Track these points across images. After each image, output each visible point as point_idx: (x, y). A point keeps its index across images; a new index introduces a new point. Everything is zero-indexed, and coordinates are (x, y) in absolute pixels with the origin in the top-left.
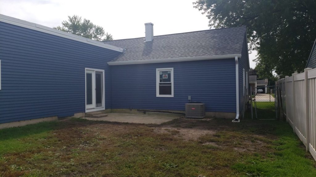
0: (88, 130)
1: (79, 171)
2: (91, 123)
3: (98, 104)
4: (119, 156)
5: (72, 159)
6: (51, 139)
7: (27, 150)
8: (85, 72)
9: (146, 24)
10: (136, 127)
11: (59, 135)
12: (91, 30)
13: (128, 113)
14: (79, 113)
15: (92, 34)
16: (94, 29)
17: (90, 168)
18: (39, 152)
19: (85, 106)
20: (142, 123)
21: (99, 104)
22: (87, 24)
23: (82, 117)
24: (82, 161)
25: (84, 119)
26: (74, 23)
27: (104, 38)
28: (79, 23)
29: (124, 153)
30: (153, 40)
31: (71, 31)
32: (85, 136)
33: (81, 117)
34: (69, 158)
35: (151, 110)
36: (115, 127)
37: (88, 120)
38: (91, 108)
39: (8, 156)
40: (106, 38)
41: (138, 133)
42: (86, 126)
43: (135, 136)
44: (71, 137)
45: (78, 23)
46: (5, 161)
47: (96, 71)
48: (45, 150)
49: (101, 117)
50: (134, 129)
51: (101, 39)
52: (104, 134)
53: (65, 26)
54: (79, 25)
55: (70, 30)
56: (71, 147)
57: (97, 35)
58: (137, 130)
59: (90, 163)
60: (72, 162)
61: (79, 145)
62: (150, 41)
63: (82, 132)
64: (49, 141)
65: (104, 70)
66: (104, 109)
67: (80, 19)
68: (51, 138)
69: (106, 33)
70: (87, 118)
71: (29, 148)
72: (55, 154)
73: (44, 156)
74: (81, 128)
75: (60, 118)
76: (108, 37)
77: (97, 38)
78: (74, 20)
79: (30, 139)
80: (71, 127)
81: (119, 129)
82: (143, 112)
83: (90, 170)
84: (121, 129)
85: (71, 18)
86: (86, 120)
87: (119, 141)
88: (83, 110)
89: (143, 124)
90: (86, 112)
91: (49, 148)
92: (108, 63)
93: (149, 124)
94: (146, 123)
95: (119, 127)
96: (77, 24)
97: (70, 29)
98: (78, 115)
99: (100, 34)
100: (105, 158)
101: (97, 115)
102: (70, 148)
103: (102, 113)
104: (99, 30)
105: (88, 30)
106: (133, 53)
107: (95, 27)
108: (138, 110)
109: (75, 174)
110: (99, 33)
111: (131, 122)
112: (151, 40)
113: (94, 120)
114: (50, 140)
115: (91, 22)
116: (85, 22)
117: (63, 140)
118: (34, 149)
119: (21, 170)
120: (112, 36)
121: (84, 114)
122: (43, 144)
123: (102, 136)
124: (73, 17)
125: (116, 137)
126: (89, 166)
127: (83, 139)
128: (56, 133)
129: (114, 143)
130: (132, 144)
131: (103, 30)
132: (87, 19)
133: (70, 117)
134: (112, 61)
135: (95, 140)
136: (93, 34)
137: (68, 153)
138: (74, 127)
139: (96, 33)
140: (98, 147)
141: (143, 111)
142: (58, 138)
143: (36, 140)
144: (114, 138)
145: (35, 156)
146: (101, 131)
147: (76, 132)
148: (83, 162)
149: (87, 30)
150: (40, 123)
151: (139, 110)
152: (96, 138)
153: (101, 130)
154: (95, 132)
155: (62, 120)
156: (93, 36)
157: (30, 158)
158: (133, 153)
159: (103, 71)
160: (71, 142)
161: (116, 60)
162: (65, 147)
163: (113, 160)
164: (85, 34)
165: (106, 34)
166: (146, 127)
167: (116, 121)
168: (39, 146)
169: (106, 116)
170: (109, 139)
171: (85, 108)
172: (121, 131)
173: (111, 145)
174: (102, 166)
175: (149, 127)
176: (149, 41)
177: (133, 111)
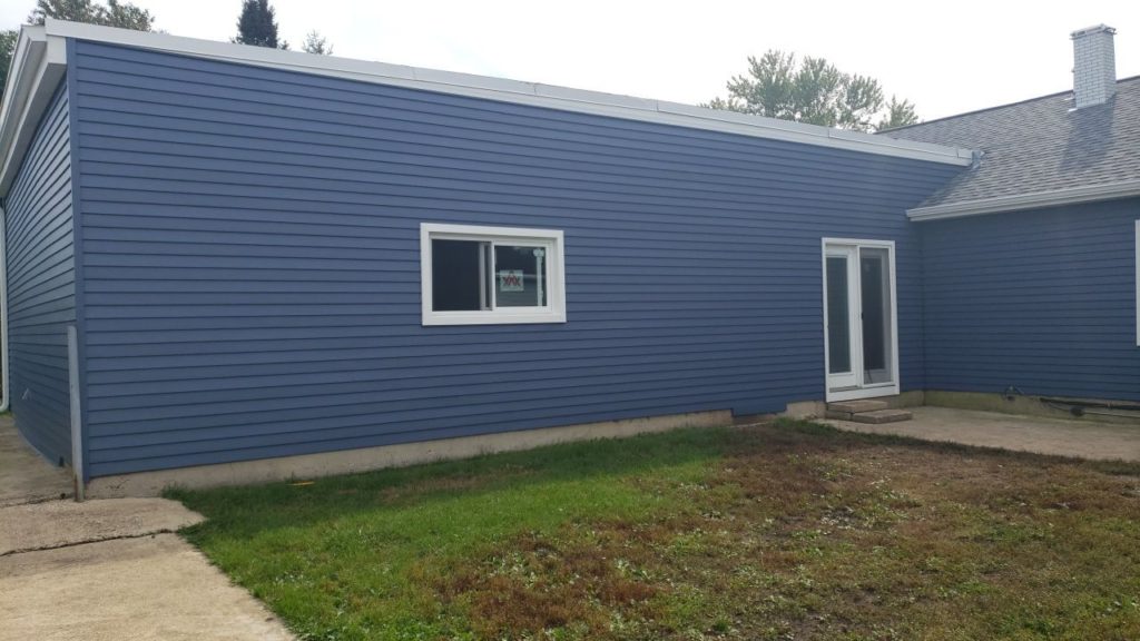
0: (843, 468)
1: (835, 614)
2: (852, 441)
3: (871, 371)
4: (987, 578)
5: (802, 567)
6: (719, 486)
7: (651, 517)
8: (821, 255)
9: (1078, 36)
10: (1044, 471)
11: (745, 475)
12: (830, 95)
13: (997, 410)
14: (801, 401)
15: (833, 108)
16: (841, 87)
17: (873, 609)
18: (688, 528)
19: (824, 377)
20: (1070, 453)
21: (874, 373)
22: (816, 74)
23: (816, 417)
24: (838, 577)
25: (822, 426)
26: (770, 79)
27: (882, 119)
28: (787, 76)
29: (1006, 569)
30: (1113, 99)
31: (758, 111)
32: (836, 486)
33: (809, 418)
34: (792, 562)
35: (1108, 403)
36: (950, 464)
37: (840, 431)
38: (847, 385)
39: (601, 528)
40: (889, 119)
41: (1057, 496)
42: (832, 451)
43: (1045, 506)
44: (788, 487)
45: (784, 75)
46: (596, 542)
47: (861, 249)
48: (706, 522)
49: (888, 420)
50: (1037, 475)
51: (871, 122)
52: (910, 488)
53: (739, 95)
54: (786, 83)
55: (757, 107)
56: (792, 522)
57: (854, 109)
58: (1049, 482)
59: (870, 590)
60: (805, 576)
61: (819, 518)
62: (1099, 106)
63: (821, 474)
64: (716, 494)
65: (892, 243)
66: (896, 391)
67: (789, 62)
68: (721, 483)
69: (887, 99)
70: (835, 423)
71: (655, 509)
72: (740, 539)
73: (706, 543)
74: (817, 456)
75: (738, 417)
76: (898, 113)
77: (855, 121)
78: (768, 66)
79: (655, 483)
80: (779, 451)
81: (966, 470)
82: (1069, 408)
83: (873, 615)
84: (976, 472)
85: (759, 61)
86: (830, 429)
87: (975, 521)
88: (818, 392)
89: (1078, 461)
90: (828, 401)
91: (719, 517)
92: (909, 213)
93: (1106, 462)
94: (1089, 457)
95: (966, 464)
96: (777, 80)
97: (755, 103)
98: (800, 411)
99: (866, 105)
100: (927, 580)
101: (869, 415)
102: (788, 526)
103: (889, 408)
104: (860, 91)
105: (822, 99)
106: (1016, 165)
107: (844, 81)
108: (1042, 400)
109: (822, 622)
110: (861, 101)
111: (1017, 449)
112: (1103, 100)
113: (860, 431)
114: (718, 489)
115: (829, 64)
116: (806, 69)
117: (758, 494)
118: (671, 516)
119: (647, 581)
120: (912, 108)
121: (821, 406)
122: (697, 501)
123: (904, 493)
124: (766, 59)
125: (962, 502)
126: (870, 599)
127: (831, 497)
128: (735, 468)
129: (954, 525)
130: (1035, 537)
131: (878, 87)
132: (816, 57)
133: (773, 416)
134: (926, 202)
135: (875, 505)
136: (837, 109)
137: (785, 544)
138: (791, 453)
139: (848, 103)
140: (893, 532)
141: (1068, 403)
142: (742, 485)
143: (675, 486)
144: (951, 504)
145: (679, 539)
146: (895, 474)
147: (800, 469)
148: (846, 584)
149: (816, 95)
150: (677, 431)
151: (1047, 401)
152: (880, 500)
153: (893, 469)
154: (872, 477)
155: (745, 426)
156: (838, 117)
157: (665, 543)
158: (1047, 574)
159: (890, 245)
160: (789, 505)
161: (942, 199)
162: (770, 521)
163: (961, 591)
164: (808, 113)
165: (891, 103)
166: (1091, 472)
167: (952, 440)
168: (687, 509)
169: (908, 418)
170: (933, 509)
171: (824, 385)
172: (977, 480)
173: (943, 533)
174: (920, 606)
175: (1108, 473)
176: (1096, 102)
177: (1019, 402)
